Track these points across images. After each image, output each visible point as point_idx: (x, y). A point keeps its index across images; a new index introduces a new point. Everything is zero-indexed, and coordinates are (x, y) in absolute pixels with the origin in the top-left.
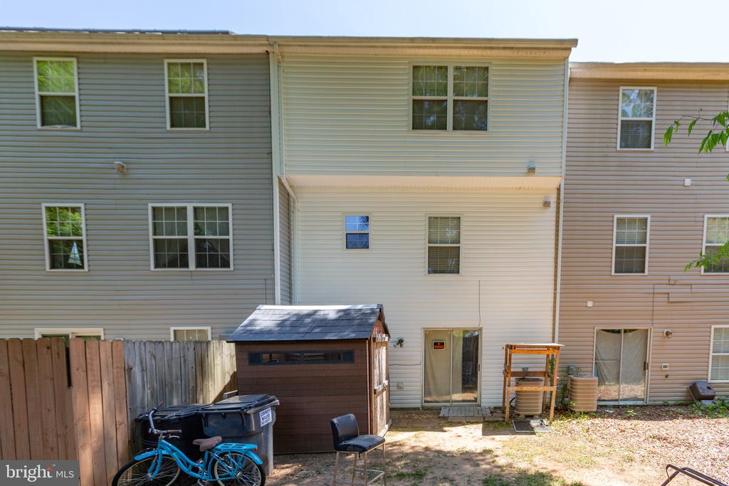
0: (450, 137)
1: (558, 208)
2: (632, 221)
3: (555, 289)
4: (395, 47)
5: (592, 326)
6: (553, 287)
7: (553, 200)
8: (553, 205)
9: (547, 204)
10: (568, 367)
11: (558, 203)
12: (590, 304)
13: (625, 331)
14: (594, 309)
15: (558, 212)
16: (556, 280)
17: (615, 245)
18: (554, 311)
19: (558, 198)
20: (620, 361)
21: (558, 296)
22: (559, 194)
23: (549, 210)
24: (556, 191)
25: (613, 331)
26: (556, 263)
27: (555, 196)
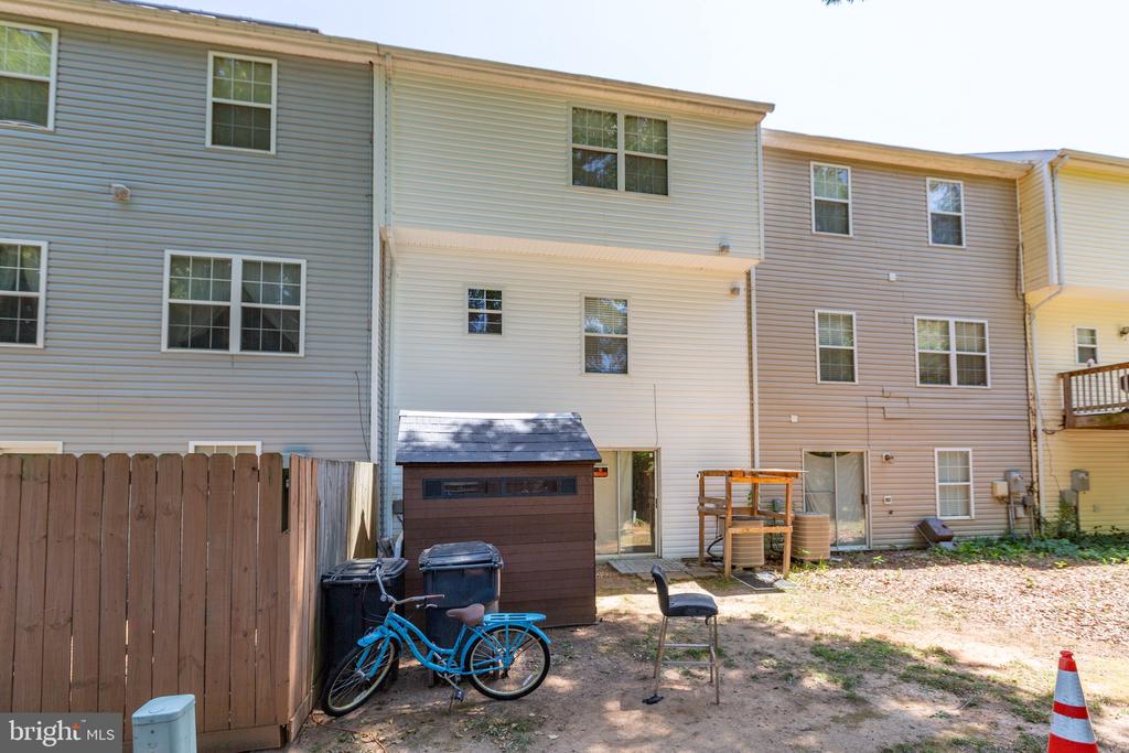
0: (621, 200)
1: (749, 296)
2: (835, 318)
3: (752, 399)
4: (552, 82)
5: (798, 447)
6: (748, 395)
7: (742, 286)
8: (743, 293)
9: (735, 291)
10: (773, 502)
11: (749, 291)
12: (794, 419)
13: (838, 454)
14: (800, 425)
15: (749, 302)
16: (751, 387)
17: (818, 346)
18: (752, 427)
19: (749, 285)
20: (834, 493)
21: (756, 407)
22: (749, 279)
23: (738, 298)
24: (745, 276)
25: (824, 455)
26: (751, 365)
27: (745, 281)
